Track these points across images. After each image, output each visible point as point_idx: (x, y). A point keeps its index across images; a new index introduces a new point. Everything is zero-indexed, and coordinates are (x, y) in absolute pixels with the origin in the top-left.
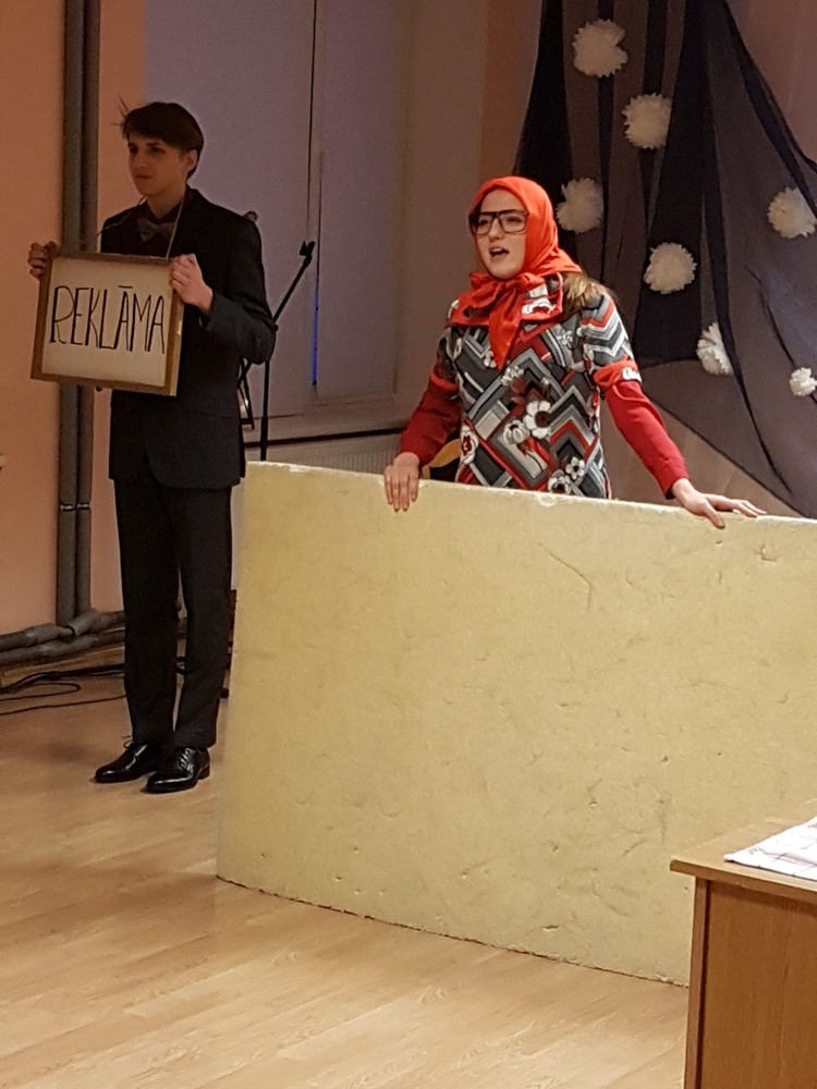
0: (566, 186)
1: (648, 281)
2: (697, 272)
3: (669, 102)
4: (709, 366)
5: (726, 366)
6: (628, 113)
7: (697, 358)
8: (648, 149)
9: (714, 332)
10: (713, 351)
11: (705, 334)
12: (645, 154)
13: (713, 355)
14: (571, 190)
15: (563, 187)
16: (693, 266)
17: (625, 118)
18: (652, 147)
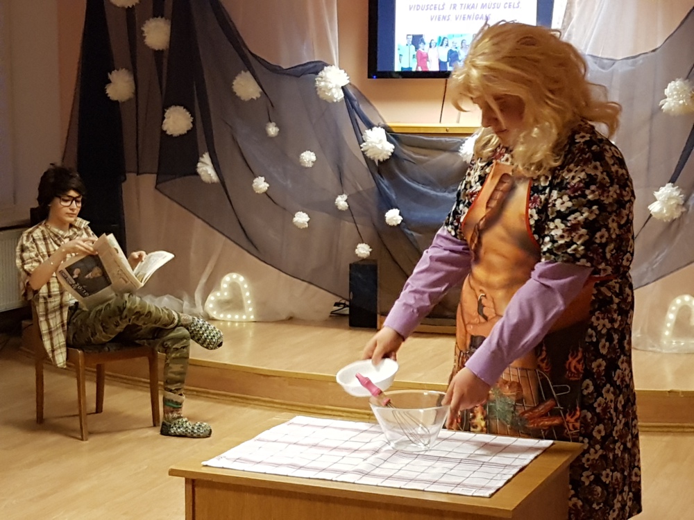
0: (111, 73)
1: (164, 129)
2: (193, 123)
3: (169, 22)
4: (205, 178)
5: (214, 178)
6: (143, 29)
7: (197, 174)
8: (159, 51)
9: (206, 158)
10: (206, 169)
11: (201, 159)
12: (158, 54)
13: (206, 171)
14: (114, 76)
15: (109, 74)
16: (191, 120)
17: (143, 32)
18: (161, 49)
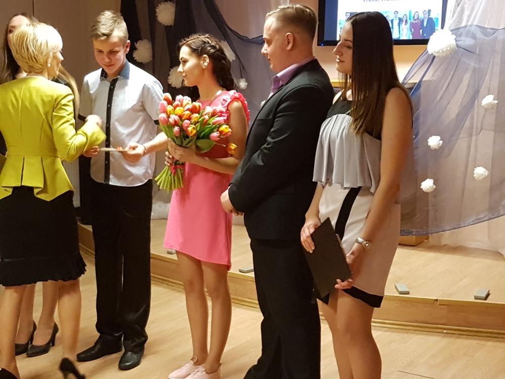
0: (137, 43)
1: (170, 83)
3: (174, 5)
6: (157, 10)
8: (168, 26)
12: (167, 28)
14: (138, 45)
15: (135, 43)
17: (156, 12)
18: (169, 25)
